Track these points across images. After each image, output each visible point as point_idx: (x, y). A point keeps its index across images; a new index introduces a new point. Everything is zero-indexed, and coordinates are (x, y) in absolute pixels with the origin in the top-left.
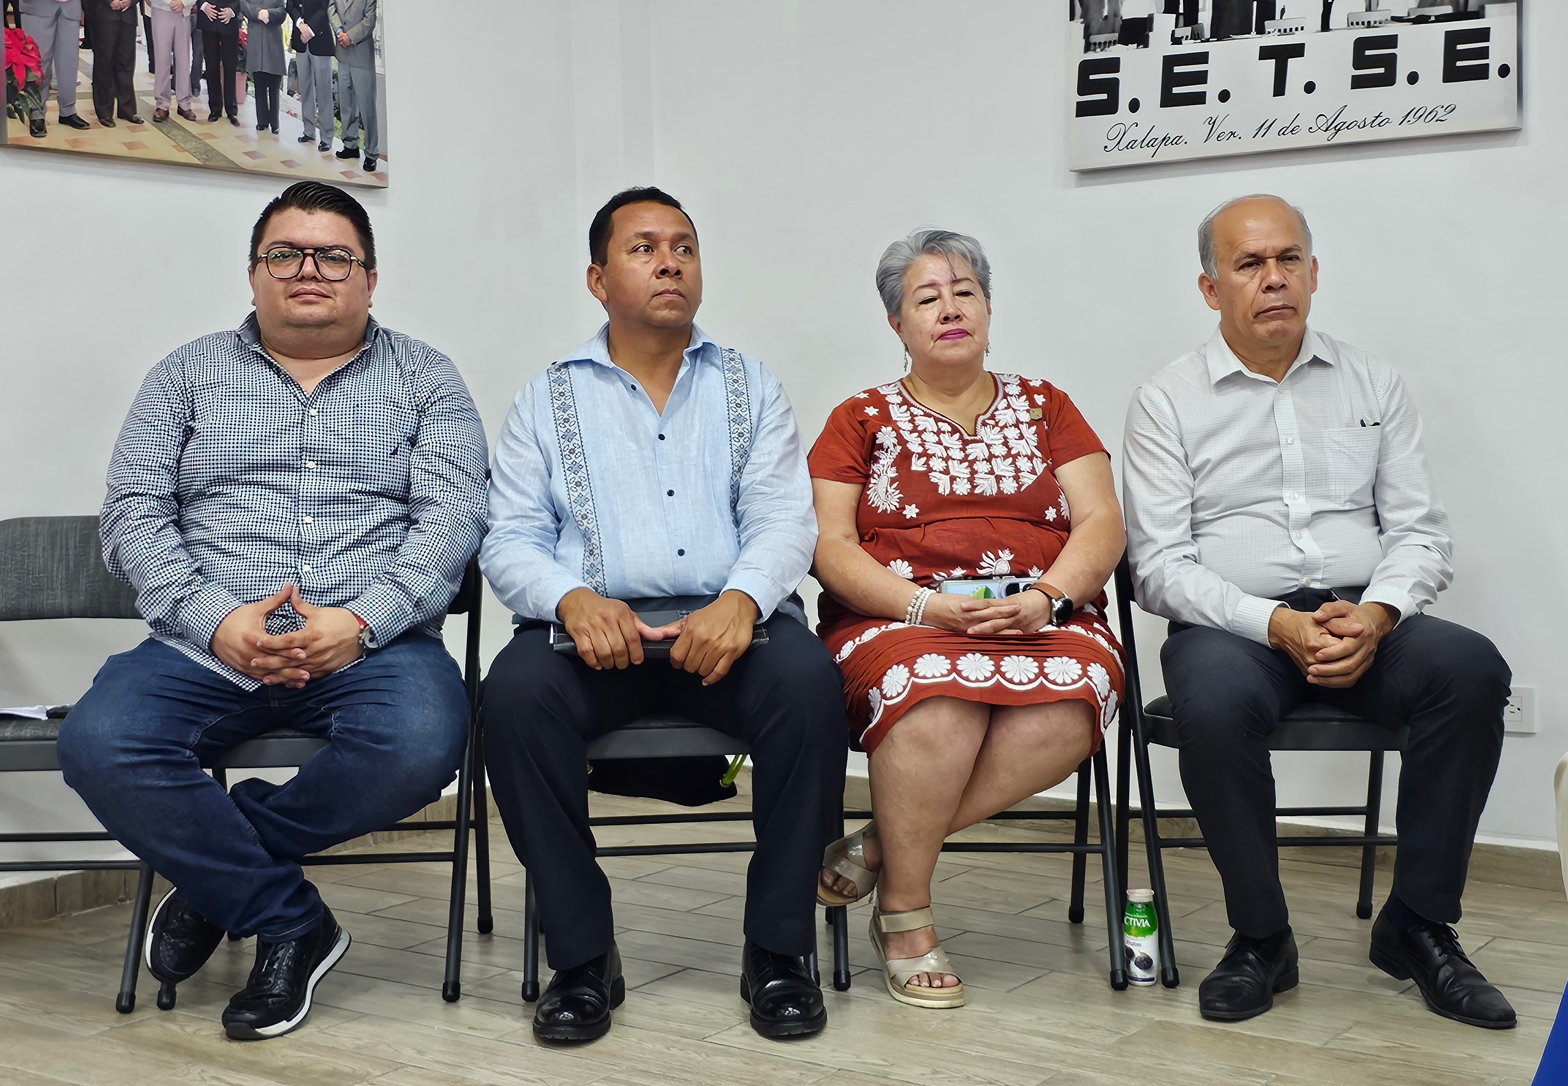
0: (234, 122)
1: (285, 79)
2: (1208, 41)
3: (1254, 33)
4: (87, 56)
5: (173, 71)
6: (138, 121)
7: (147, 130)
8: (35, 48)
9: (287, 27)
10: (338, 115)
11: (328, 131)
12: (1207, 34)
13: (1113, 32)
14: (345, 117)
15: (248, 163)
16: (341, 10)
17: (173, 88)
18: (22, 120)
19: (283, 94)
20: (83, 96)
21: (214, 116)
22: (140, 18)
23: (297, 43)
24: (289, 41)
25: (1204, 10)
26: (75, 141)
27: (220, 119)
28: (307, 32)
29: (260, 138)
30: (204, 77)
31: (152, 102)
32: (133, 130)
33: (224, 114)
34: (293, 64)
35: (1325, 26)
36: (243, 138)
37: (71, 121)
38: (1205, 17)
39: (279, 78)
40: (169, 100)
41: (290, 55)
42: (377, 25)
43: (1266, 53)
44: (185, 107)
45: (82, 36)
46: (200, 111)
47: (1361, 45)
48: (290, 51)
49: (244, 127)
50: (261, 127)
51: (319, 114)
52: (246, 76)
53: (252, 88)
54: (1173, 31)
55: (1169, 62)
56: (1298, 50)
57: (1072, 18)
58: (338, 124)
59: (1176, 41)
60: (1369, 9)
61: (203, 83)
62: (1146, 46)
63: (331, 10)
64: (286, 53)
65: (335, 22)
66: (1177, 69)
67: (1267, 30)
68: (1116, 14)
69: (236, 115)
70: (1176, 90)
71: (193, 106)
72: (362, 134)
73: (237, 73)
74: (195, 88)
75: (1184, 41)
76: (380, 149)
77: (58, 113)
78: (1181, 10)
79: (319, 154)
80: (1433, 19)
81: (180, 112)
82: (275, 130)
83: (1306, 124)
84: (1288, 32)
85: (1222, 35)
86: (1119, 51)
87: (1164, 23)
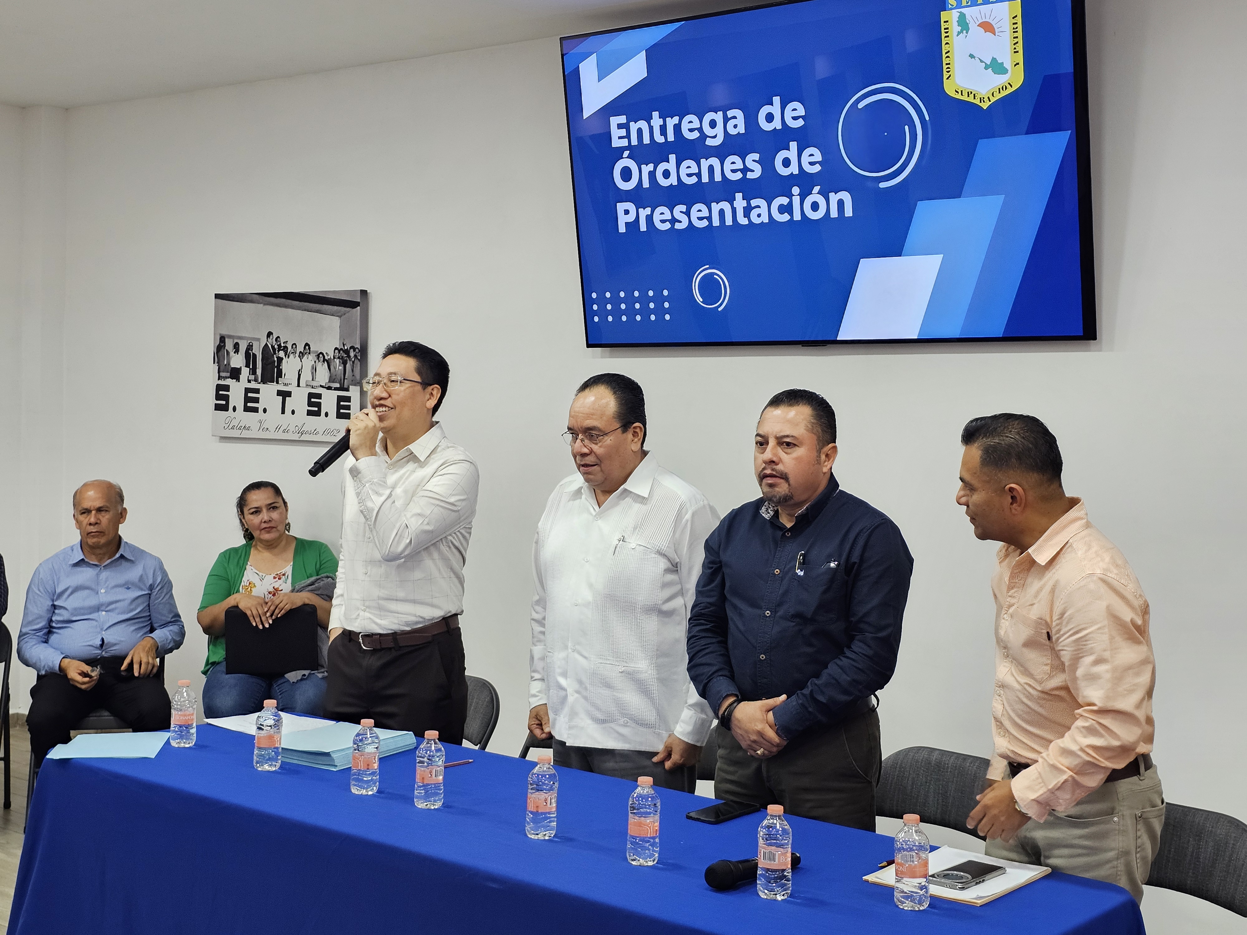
2: (260, 383)
3: (275, 382)
12: (260, 381)
13: (228, 372)
25: (258, 369)
35: (299, 386)
38: (259, 372)
43: (279, 393)
47: (311, 396)
54: (248, 377)
55: (247, 390)
56: (289, 394)
57: (214, 363)
59: (249, 381)
60: (313, 380)
62: (239, 382)
66: (250, 395)
67: (280, 382)
68: (229, 364)
70: (249, 404)
75: (252, 382)
78: (251, 367)
80: (333, 388)
83: (292, 428)
84: (285, 385)
85: (264, 381)
86: (229, 382)
87: (245, 372)
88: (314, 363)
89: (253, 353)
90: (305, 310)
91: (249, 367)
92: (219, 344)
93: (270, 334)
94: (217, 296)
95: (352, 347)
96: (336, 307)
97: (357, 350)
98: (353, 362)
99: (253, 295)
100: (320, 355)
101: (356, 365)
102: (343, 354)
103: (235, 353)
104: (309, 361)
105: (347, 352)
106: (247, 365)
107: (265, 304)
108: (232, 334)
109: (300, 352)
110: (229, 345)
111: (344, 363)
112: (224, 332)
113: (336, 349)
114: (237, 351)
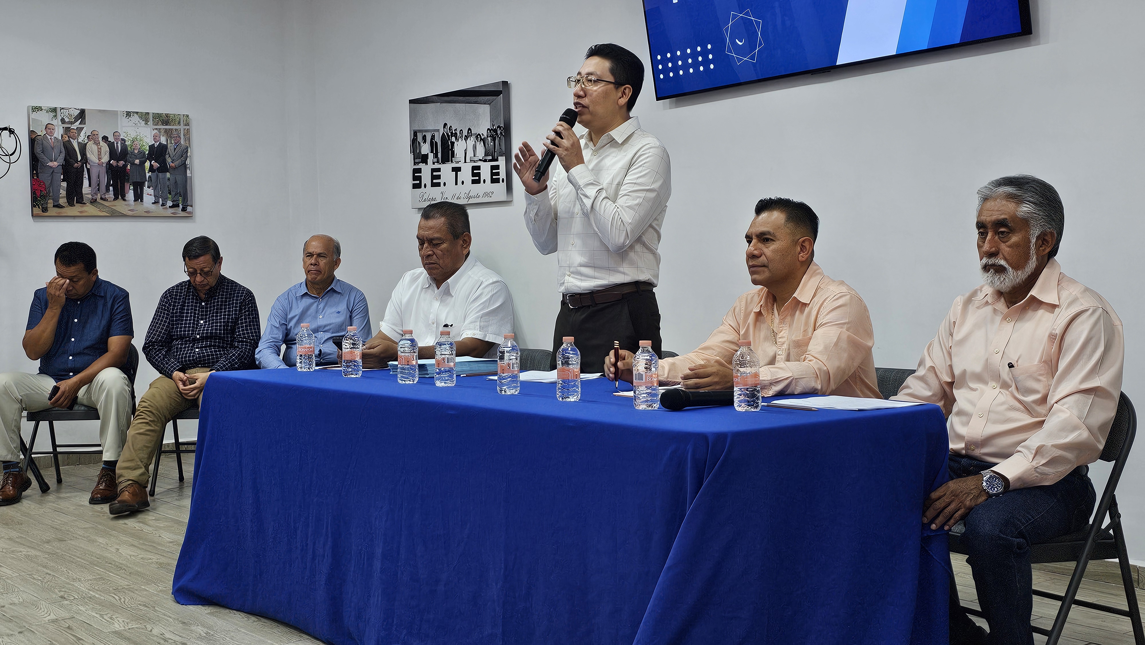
0: (124, 200)
1: (146, 183)
2: (440, 164)
3: (450, 162)
4: (64, 184)
5: (98, 185)
6: (84, 204)
7: (88, 206)
8: (44, 184)
9: (147, 164)
10: (170, 193)
11: (165, 200)
12: (440, 162)
13: (420, 158)
14: (173, 193)
15: (130, 213)
16: (172, 156)
17: (99, 191)
18: (39, 208)
19: (145, 188)
20: (62, 197)
21: (116, 198)
22: (85, 169)
23: (151, 169)
24: (148, 170)
25: (439, 153)
26: (59, 213)
27: (118, 200)
28: (156, 165)
29: (135, 205)
30: (111, 186)
31: (90, 196)
32: (82, 207)
33: (120, 197)
34: (150, 177)
35: (465, 162)
36: (128, 205)
37: (58, 206)
38: (440, 155)
39: (144, 183)
40: (97, 195)
41: (148, 175)
42: (188, 159)
44: (103, 196)
45: (62, 178)
46: (110, 197)
48: (148, 173)
49: (128, 201)
50: (135, 200)
51: (162, 193)
52: (129, 183)
53: (132, 188)
54: (433, 160)
56: (460, 169)
58: (170, 196)
60: (474, 156)
61: (111, 188)
62: (427, 165)
63: (167, 156)
64: (147, 174)
65: (169, 160)
66: (434, 174)
68: (420, 152)
69: (125, 197)
70: (434, 181)
71: (106, 196)
72: (180, 199)
73: (125, 183)
74: (108, 190)
75: (435, 164)
76: (189, 203)
77: (52, 204)
79: (161, 207)
80: (488, 161)
81: (101, 199)
82: (142, 201)
83: (462, 196)
84: (457, 162)
85: (443, 162)
86: (421, 166)
87: (431, 156)
88: (474, 143)
89: (435, 141)
90: (467, 103)
91: (433, 153)
92: (414, 138)
93: (445, 125)
94: (411, 102)
95: (499, 127)
96: (487, 98)
97: (502, 128)
98: (500, 138)
99: (433, 97)
100: (478, 136)
101: (502, 139)
102: (493, 132)
103: (423, 143)
104: (471, 141)
105: (495, 131)
106: (432, 152)
107: (441, 103)
108: (421, 129)
109: (465, 136)
110: (420, 138)
111: (494, 140)
112: (416, 128)
113: (488, 129)
114: (425, 142)
